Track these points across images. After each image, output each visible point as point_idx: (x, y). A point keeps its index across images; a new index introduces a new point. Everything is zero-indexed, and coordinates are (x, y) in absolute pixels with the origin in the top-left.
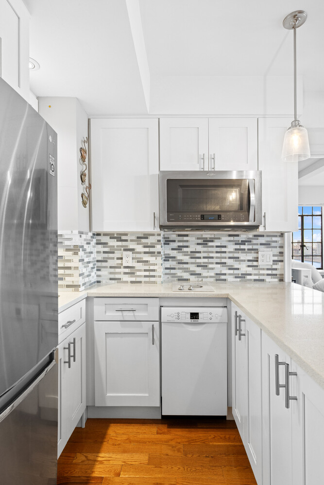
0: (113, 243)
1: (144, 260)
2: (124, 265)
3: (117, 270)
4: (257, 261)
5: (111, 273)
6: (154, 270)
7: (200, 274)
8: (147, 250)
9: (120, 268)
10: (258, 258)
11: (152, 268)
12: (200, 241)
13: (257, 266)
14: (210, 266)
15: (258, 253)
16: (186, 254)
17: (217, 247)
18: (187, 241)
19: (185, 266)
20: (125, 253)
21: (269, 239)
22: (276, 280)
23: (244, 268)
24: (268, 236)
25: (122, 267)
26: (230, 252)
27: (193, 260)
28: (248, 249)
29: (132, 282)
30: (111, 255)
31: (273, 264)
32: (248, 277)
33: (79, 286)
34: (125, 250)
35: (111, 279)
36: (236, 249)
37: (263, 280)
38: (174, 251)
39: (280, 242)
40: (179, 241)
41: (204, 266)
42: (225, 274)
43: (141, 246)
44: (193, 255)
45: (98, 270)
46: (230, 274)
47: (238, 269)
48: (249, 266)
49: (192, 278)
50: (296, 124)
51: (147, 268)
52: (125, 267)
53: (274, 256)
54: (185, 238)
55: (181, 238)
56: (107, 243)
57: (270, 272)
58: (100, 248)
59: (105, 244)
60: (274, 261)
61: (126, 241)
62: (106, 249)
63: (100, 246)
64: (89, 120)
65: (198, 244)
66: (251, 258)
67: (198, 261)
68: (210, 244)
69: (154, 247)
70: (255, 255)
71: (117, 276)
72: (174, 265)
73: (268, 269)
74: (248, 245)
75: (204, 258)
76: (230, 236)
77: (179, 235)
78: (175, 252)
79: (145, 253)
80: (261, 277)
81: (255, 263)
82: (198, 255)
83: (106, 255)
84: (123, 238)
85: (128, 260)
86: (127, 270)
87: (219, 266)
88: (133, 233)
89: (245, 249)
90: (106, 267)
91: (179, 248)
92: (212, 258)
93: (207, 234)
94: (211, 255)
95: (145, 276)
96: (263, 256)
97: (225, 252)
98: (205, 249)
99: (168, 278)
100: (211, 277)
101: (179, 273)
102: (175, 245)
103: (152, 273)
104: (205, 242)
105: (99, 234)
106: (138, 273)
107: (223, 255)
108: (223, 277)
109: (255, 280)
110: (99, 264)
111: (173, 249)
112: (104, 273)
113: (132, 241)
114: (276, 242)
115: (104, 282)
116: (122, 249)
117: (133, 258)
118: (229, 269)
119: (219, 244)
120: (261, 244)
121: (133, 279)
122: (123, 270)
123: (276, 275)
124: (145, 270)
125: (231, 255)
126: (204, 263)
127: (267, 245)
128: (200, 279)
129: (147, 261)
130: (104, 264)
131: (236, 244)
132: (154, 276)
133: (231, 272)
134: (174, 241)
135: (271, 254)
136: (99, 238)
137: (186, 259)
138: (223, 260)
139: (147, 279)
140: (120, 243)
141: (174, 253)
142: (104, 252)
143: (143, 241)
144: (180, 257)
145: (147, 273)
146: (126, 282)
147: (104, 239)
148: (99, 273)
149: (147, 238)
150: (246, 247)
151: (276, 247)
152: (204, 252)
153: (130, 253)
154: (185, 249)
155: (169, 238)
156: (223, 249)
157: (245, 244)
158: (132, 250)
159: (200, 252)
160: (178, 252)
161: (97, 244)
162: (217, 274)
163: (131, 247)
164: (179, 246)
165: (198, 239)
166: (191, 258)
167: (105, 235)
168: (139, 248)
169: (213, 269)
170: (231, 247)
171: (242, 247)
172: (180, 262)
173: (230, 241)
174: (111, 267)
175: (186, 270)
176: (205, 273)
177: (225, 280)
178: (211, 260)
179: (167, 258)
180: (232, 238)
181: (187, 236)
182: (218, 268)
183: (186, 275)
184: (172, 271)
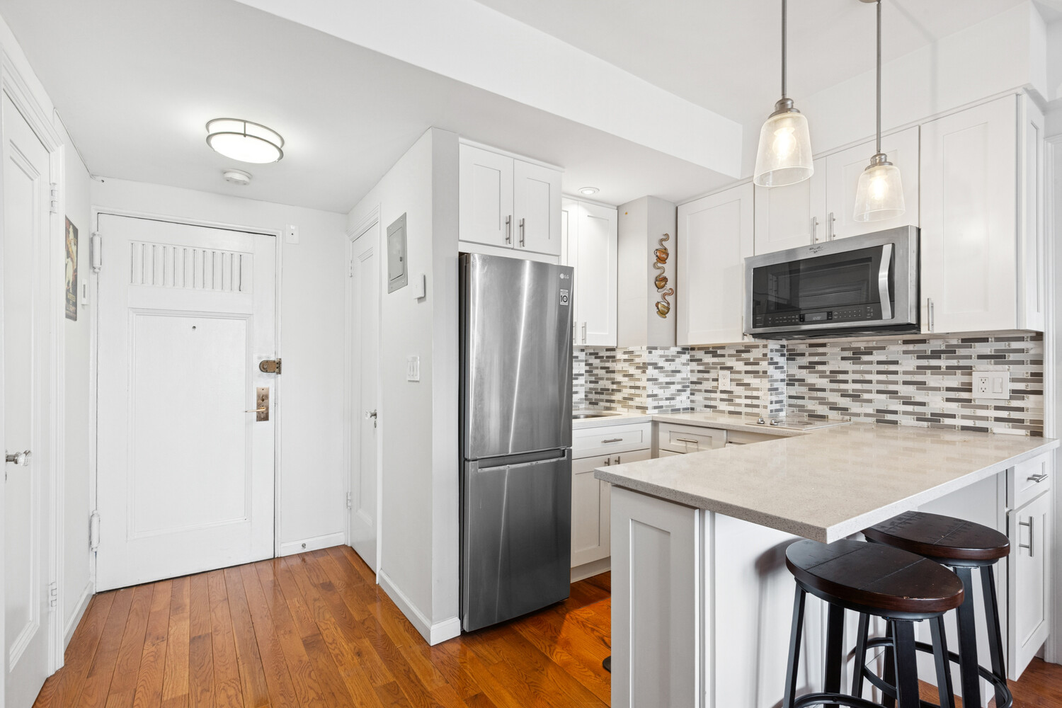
0: (708, 359)
1: (745, 382)
2: (720, 388)
3: (713, 395)
4: (970, 390)
5: (706, 399)
6: (757, 398)
7: (846, 409)
8: (749, 368)
9: (715, 392)
10: (970, 384)
11: (755, 393)
12: (849, 354)
13: (970, 401)
14: (866, 396)
15: (970, 374)
16: (822, 375)
17: (879, 363)
18: (824, 354)
19: (820, 394)
20: (722, 373)
21: (1002, 346)
22: (1023, 432)
23: (937, 403)
24: (998, 340)
25: (718, 391)
26: (905, 373)
27: (835, 386)
28: (948, 368)
29: (730, 413)
30: (706, 375)
31: (1011, 398)
32: (947, 421)
33: (646, 408)
34: (722, 368)
35: (706, 406)
36: (919, 367)
37: (985, 430)
38: (802, 370)
39: (1032, 352)
40: (811, 355)
41: (855, 397)
42: (895, 412)
43: (741, 363)
44: (834, 376)
45: (692, 394)
46: (905, 413)
47: (923, 404)
48: (948, 400)
49: (833, 415)
50: (879, 160)
51: (749, 393)
52: (722, 392)
53: (1013, 380)
54: (821, 350)
55: (814, 350)
56: (701, 360)
57: (1004, 414)
58: (694, 366)
59: (699, 361)
60: (1014, 391)
61: (723, 356)
62: (701, 368)
63: (694, 364)
64: (677, 208)
65: (843, 359)
66: (955, 384)
67: (843, 386)
68: (865, 358)
69: (757, 364)
70: (966, 379)
71: (712, 403)
72: (802, 393)
73: (997, 408)
74: (947, 358)
75: (854, 381)
76: (906, 342)
77: (811, 345)
78: (804, 371)
79: (747, 372)
80: (979, 424)
81: (964, 395)
82: (841, 377)
83: (701, 375)
84: (719, 352)
85: (725, 382)
86: (725, 396)
87: (883, 396)
88: (731, 346)
89: (939, 368)
90: (700, 391)
91: (811, 366)
92: (870, 382)
93: (859, 342)
94: (868, 377)
95: (747, 406)
96: (983, 381)
97: (896, 373)
98: (857, 367)
99: (793, 412)
100: (867, 415)
101: (811, 405)
102: (804, 361)
103: (755, 402)
104: (856, 355)
105: (693, 349)
106: (737, 401)
107: (891, 377)
108: (889, 417)
109: (964, 428)
110: (694, 387)
111: (801, 367)
112: (699, 397)
113: (730, 356)
114: (1022, 351)
115: (698, 409)
116: (719, 367)
117: (731, 380)
118: (904, 403)
119: (883, 358)
120: (980, 357)
121: (732, 409)
122: (719, 395)
123: (1022, 421)
124: (747, 397)
125: (909, 378)
126: (853, 390)
127: (999, 357)
128: (848, 417)
129: (748, 385)
130: (698, 387)
131: (919, 358)
132: (757, 406)
133: (910, 408)
134: (803, 355)
135: (1007, 376)
136: (692, 353)
137: (823, 383)
138: (892, 387)
139: (749, 410)
140: (716, 360)
141: (803, 374)
142: (699, 371)
143: (744, 355)
144: (812, 379)
145: (749, 401)
146: (723, 412)
147: (699, 355)
148: (692, 398)
149: (748, 351)
150: (943, 363)
151: (1022, 363)
152: (854, 372)
153: (727, 372)
154: (819, 368)
155: (794, 350)
156: (892, 368)
157: (940, 358)
158: (730, 368)
159: (846, 372)
160: (810, 373)
161: (691, 361)
162: (878, 411)
163: (729, 364)
164: (810, 363)
165: (843, 349)
166: (831, 381)
167: (700, 348)
168: (739, 366)
169: (870, 401)
170: (910, 363)
171: (934, 362)
172: (813, 388)
173: (905, 352)
174: (706, 391)
175: (822, 401)
176: (855, 407)
177: (895, 423)
178: (866, 386)
179: (791, 381)
180: (911, 347)
181: (824, 345)
182: (882, 401)
183: (822, 410)
184: (800, 402)
